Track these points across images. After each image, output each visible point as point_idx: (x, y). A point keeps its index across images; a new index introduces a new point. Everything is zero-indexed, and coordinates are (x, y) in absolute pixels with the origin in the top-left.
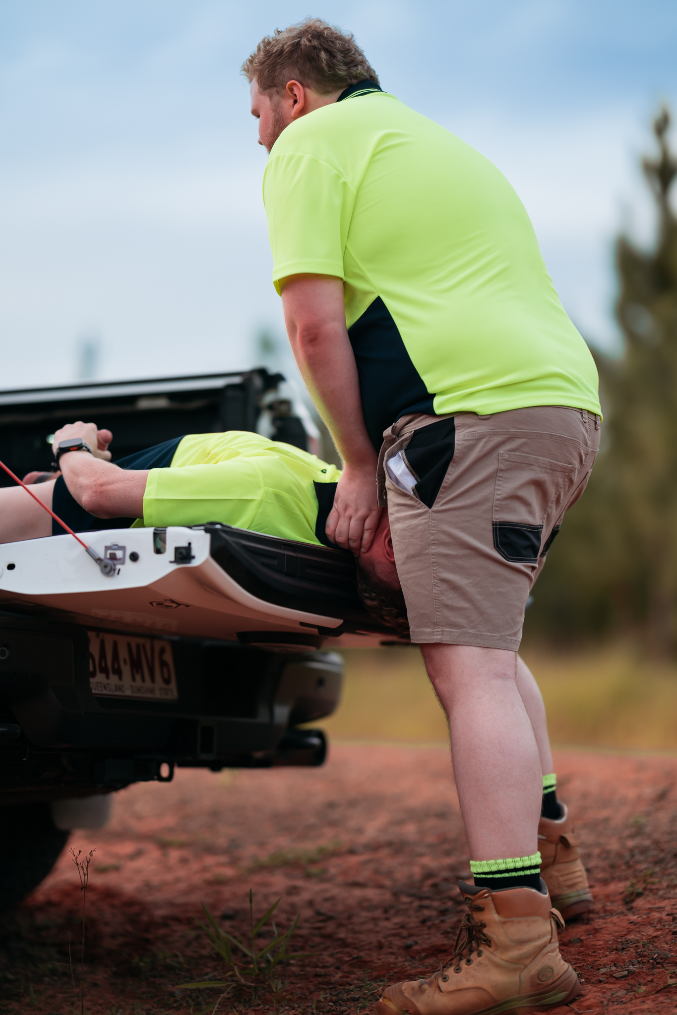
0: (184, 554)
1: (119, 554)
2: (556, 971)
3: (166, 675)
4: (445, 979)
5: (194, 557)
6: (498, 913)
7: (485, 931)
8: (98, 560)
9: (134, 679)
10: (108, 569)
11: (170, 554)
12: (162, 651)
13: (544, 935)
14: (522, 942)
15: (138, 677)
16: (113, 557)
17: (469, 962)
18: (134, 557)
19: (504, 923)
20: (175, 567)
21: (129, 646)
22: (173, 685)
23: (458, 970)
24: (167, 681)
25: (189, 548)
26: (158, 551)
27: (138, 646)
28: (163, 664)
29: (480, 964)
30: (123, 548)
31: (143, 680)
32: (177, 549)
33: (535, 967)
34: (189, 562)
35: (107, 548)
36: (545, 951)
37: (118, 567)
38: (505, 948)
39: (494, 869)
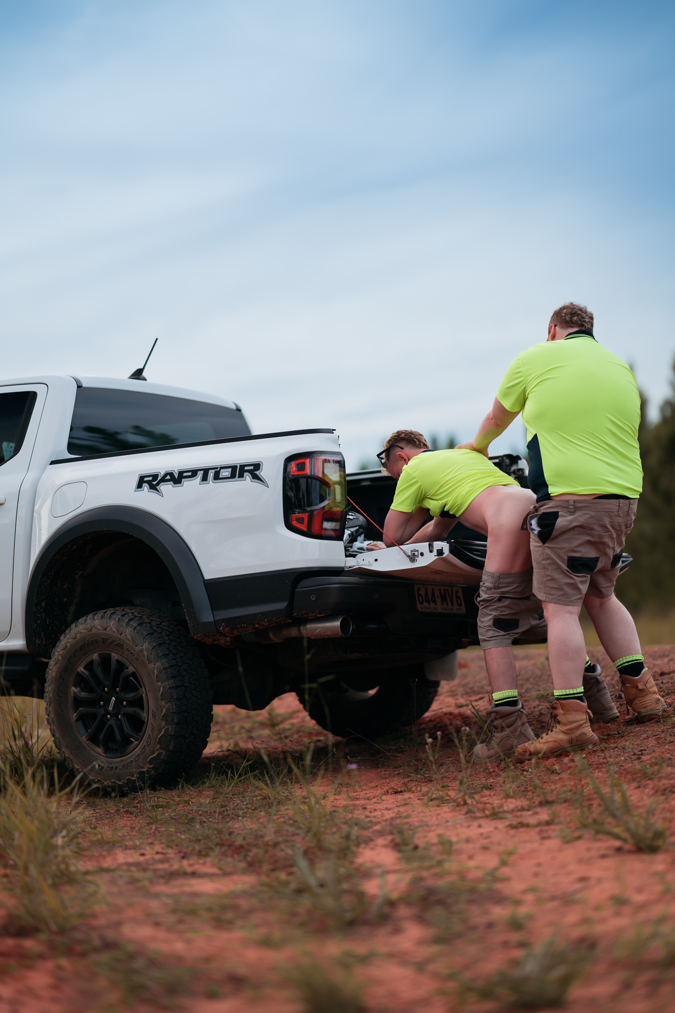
0: (440, 552)
1: (416, 553)
2: (587, 735)
3: (459, 603)
4: (542, 738)
5: (444, 553)
6: (562, 710)
7: (558, 718)
8: (408, 556)
9: (443, 605)
10: (412, 560)
11: (435, 553)
12: (457, 592)
13: (583, 720)
14: (572, 722)
15: (445, 604)
16: (414, 555)
17: (552, 731)
18: (422, 554)
19: (565, 714)
20: (437, 557)
21: (440, 590)
22: (463, 607)
23: (547, 734)
24: (460, 605)
25: (442, 550)
26: (431, 551)
27: (444, 590)
28: (458, 597)
29: (556, 731)
30: (418, 551)
31: (447, 605)
32: (437, 550)
33: (578, 733)
34: (442, 556)
35: (412, 551)
36: (583, 726)
37: (416, 558)
38: (565, 725)
39: (561, 694)
